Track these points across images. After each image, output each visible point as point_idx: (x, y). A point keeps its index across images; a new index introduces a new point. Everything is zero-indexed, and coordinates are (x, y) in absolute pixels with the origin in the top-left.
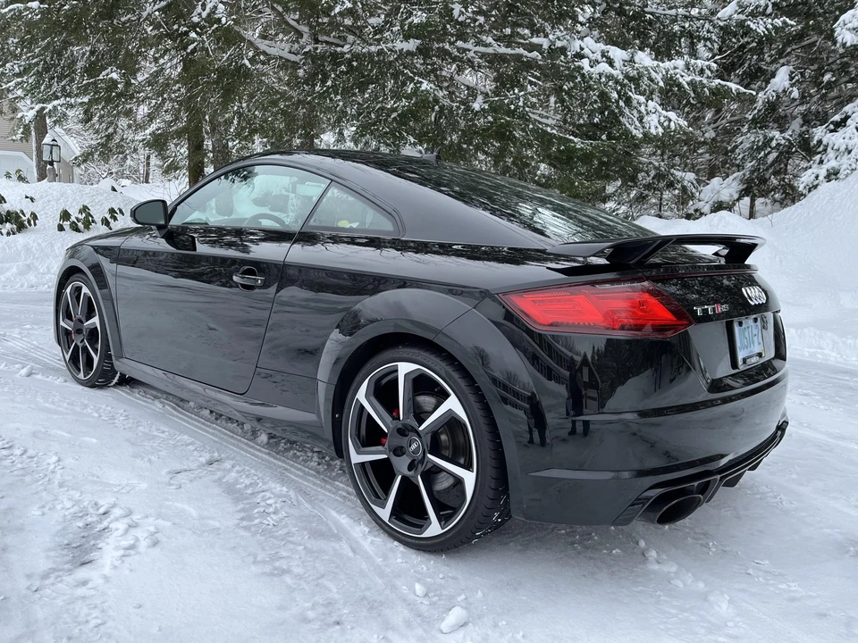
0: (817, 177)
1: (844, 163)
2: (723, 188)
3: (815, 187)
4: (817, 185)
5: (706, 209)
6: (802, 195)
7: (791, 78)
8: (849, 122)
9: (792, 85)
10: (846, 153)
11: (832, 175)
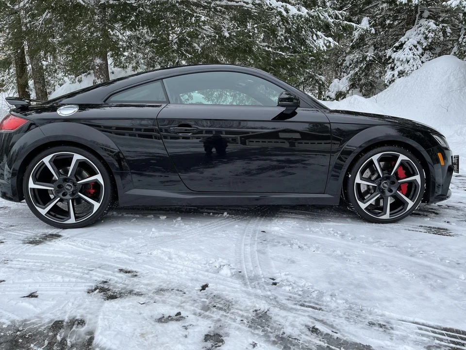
0: (393, 76)
1: (407, 67)
2: (341, 84)
3: (393, 81)
4: (394, 80)
5: (333, 96)
6: (387, 85)
7: (370, 23)
8: (404, 46)
9: (371, 27)
10: (406, 63)
11: (401, 74)
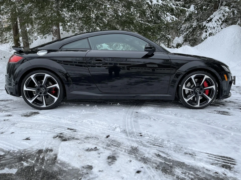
0: (206, 35)
1: (213, 31)
2: (179, 40)
3: (206, 38)
4: (207, 37)
5: (175, 46)
6: (203, 40)
7: (195, 8)
8: (212, 20)
9: (195, 10)
10: (213, 29)
11: (211, 34)
